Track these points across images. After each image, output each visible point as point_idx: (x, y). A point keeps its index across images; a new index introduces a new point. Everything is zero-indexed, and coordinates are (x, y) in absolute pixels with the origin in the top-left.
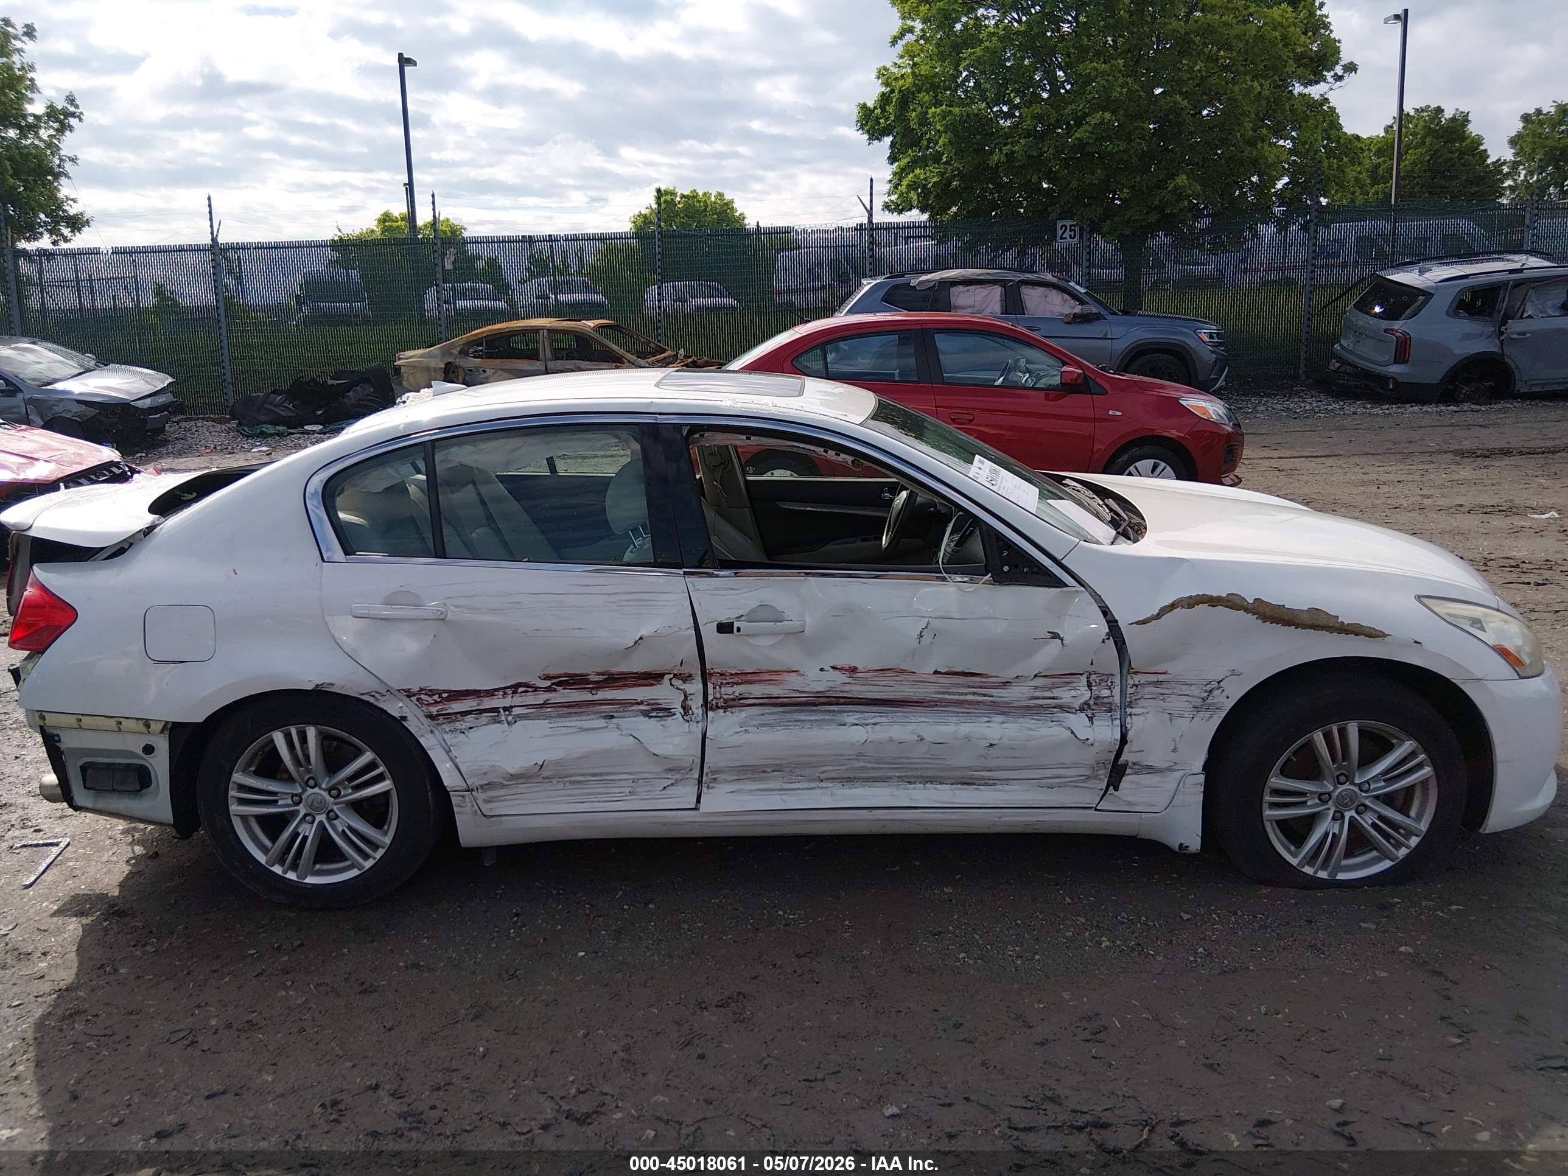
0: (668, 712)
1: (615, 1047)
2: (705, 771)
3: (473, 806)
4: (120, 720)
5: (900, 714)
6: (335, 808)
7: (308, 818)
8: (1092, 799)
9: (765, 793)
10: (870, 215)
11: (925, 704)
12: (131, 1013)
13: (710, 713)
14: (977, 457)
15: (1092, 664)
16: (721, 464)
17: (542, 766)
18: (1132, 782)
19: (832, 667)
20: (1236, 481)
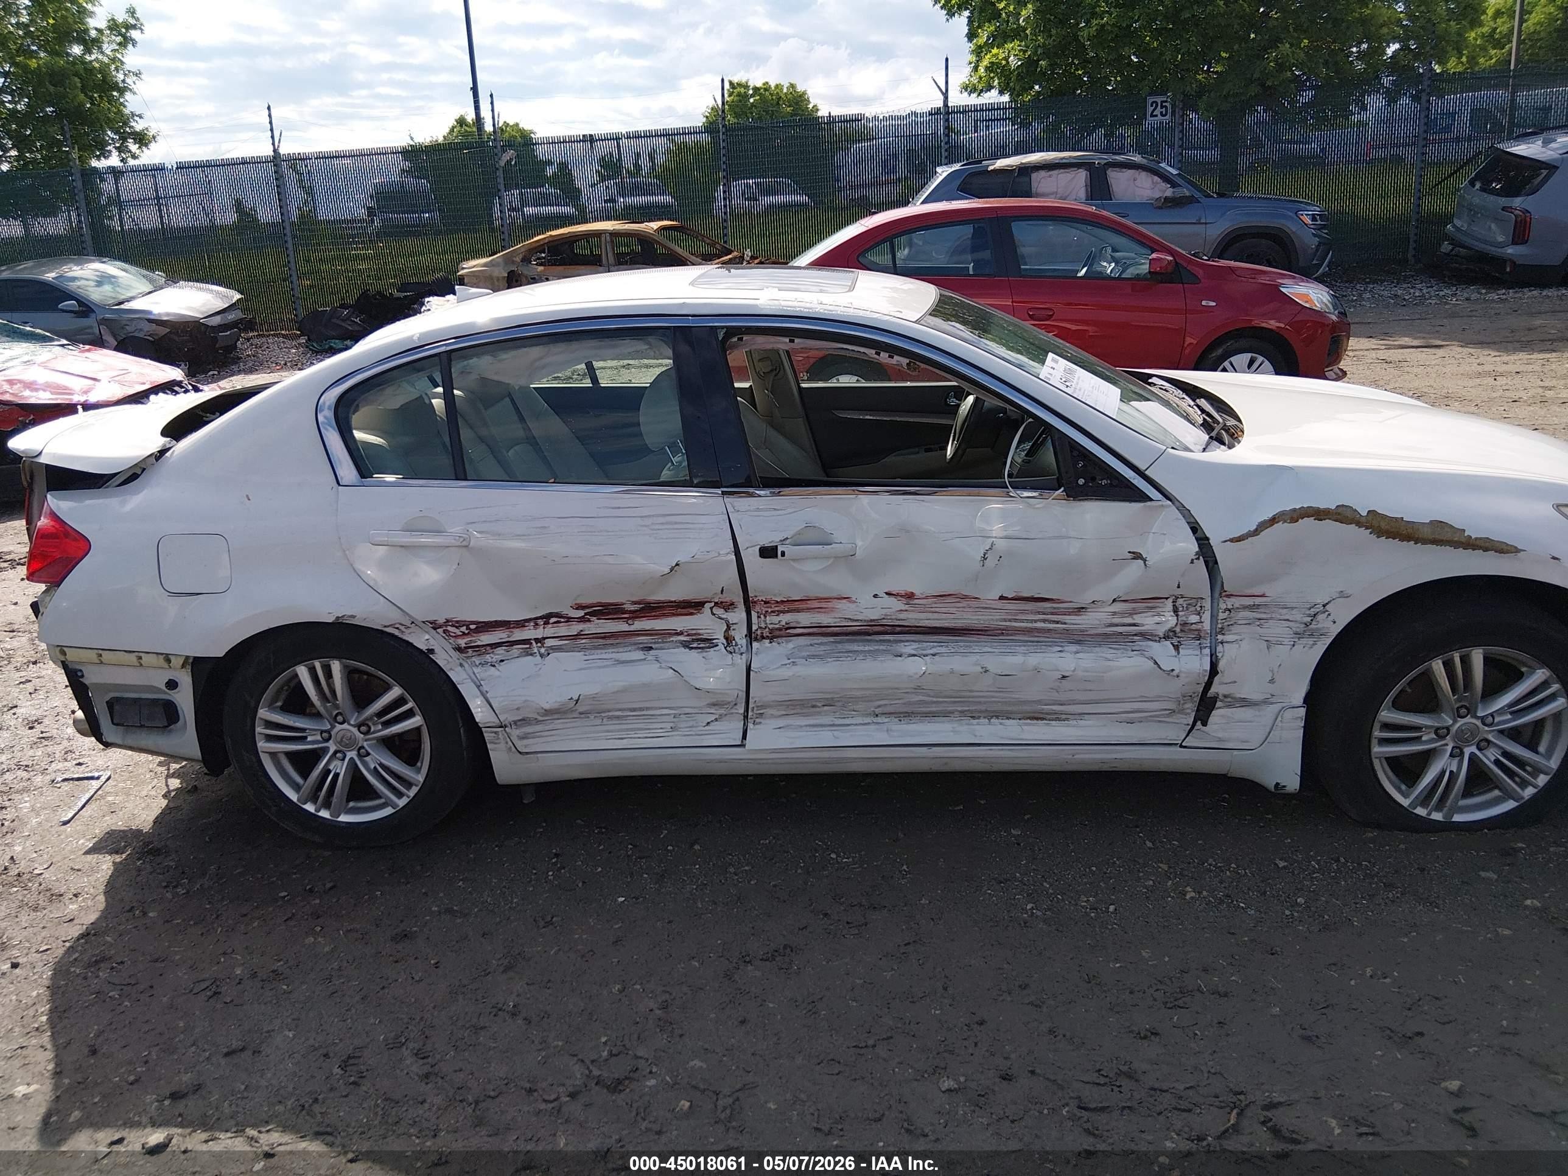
0: (708, 643)
1: (652, 1004)
2: (751, 706)
3: (507, 743)
4: (141, 654)
5: (962, 644)
6: (365, 744)
7: (338, 755)
8: (1175, 733)
9: (815, 729)
10: (946, 98)
11: (989, 633)
12: (156, 961)
13: (755, 644)
14: (1051, 355)
15: (1179, 587)
16: (772, 371)
17: (577, 701)
18: (1222, 716)
19: (886, 593)
20: (1341, 374)
